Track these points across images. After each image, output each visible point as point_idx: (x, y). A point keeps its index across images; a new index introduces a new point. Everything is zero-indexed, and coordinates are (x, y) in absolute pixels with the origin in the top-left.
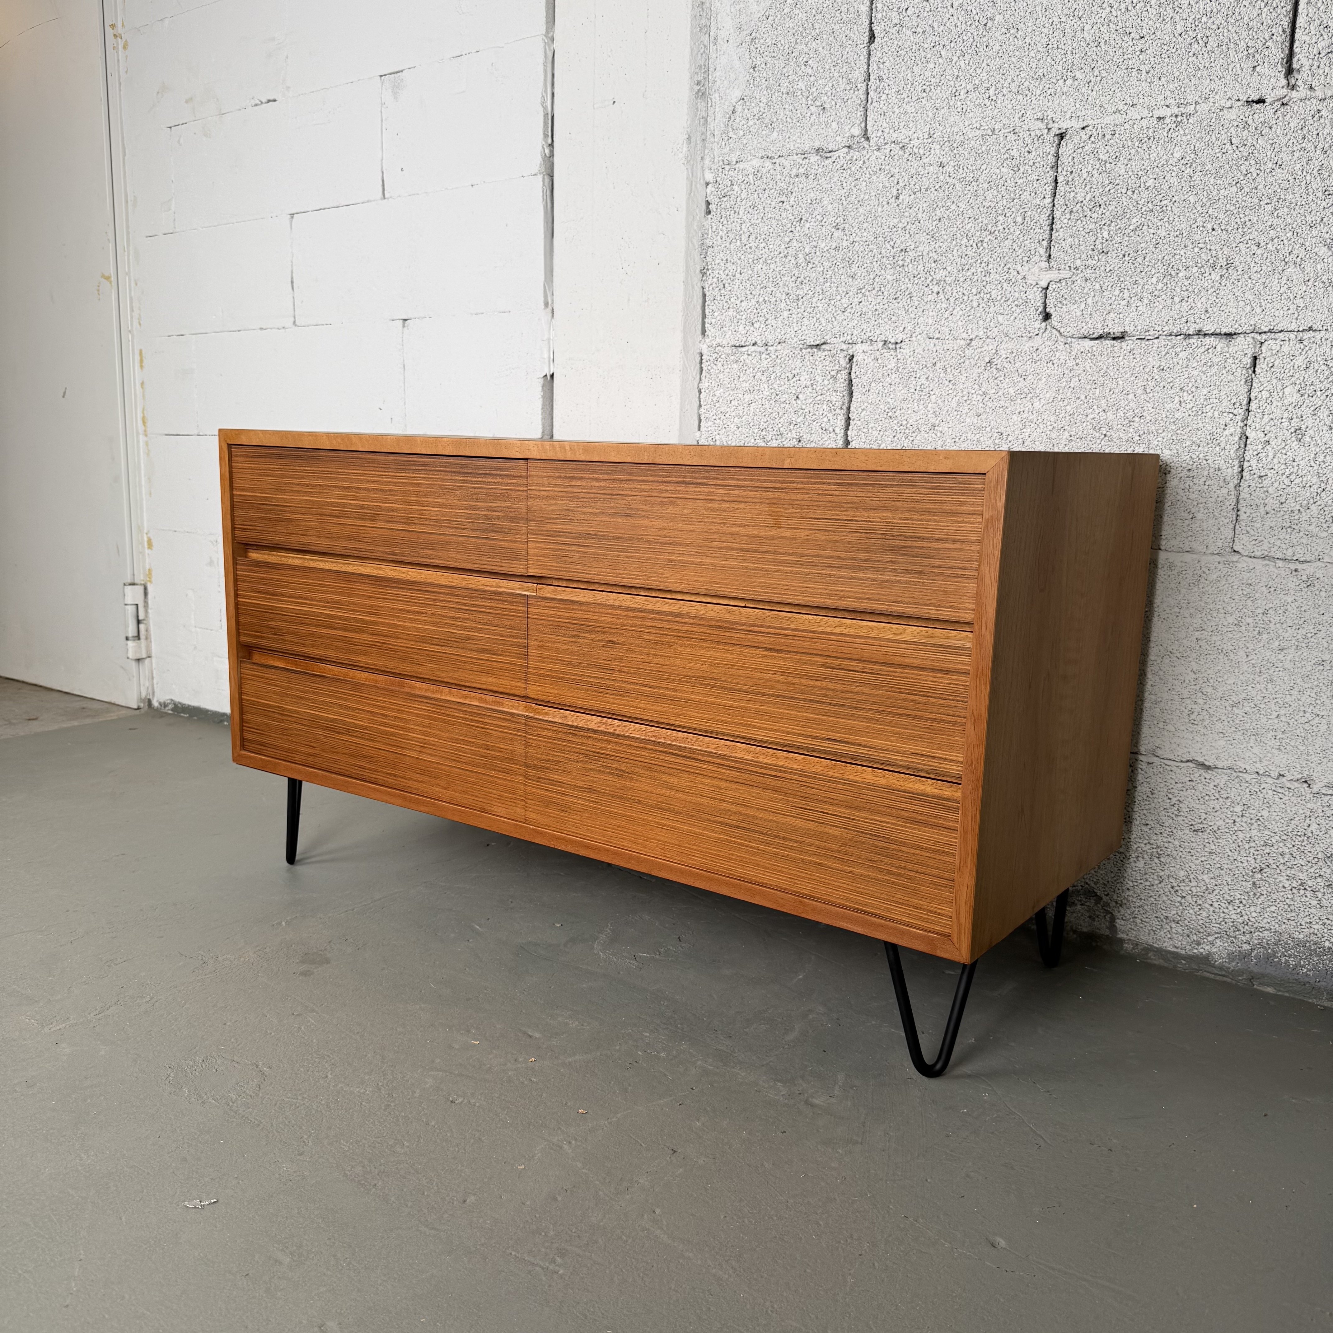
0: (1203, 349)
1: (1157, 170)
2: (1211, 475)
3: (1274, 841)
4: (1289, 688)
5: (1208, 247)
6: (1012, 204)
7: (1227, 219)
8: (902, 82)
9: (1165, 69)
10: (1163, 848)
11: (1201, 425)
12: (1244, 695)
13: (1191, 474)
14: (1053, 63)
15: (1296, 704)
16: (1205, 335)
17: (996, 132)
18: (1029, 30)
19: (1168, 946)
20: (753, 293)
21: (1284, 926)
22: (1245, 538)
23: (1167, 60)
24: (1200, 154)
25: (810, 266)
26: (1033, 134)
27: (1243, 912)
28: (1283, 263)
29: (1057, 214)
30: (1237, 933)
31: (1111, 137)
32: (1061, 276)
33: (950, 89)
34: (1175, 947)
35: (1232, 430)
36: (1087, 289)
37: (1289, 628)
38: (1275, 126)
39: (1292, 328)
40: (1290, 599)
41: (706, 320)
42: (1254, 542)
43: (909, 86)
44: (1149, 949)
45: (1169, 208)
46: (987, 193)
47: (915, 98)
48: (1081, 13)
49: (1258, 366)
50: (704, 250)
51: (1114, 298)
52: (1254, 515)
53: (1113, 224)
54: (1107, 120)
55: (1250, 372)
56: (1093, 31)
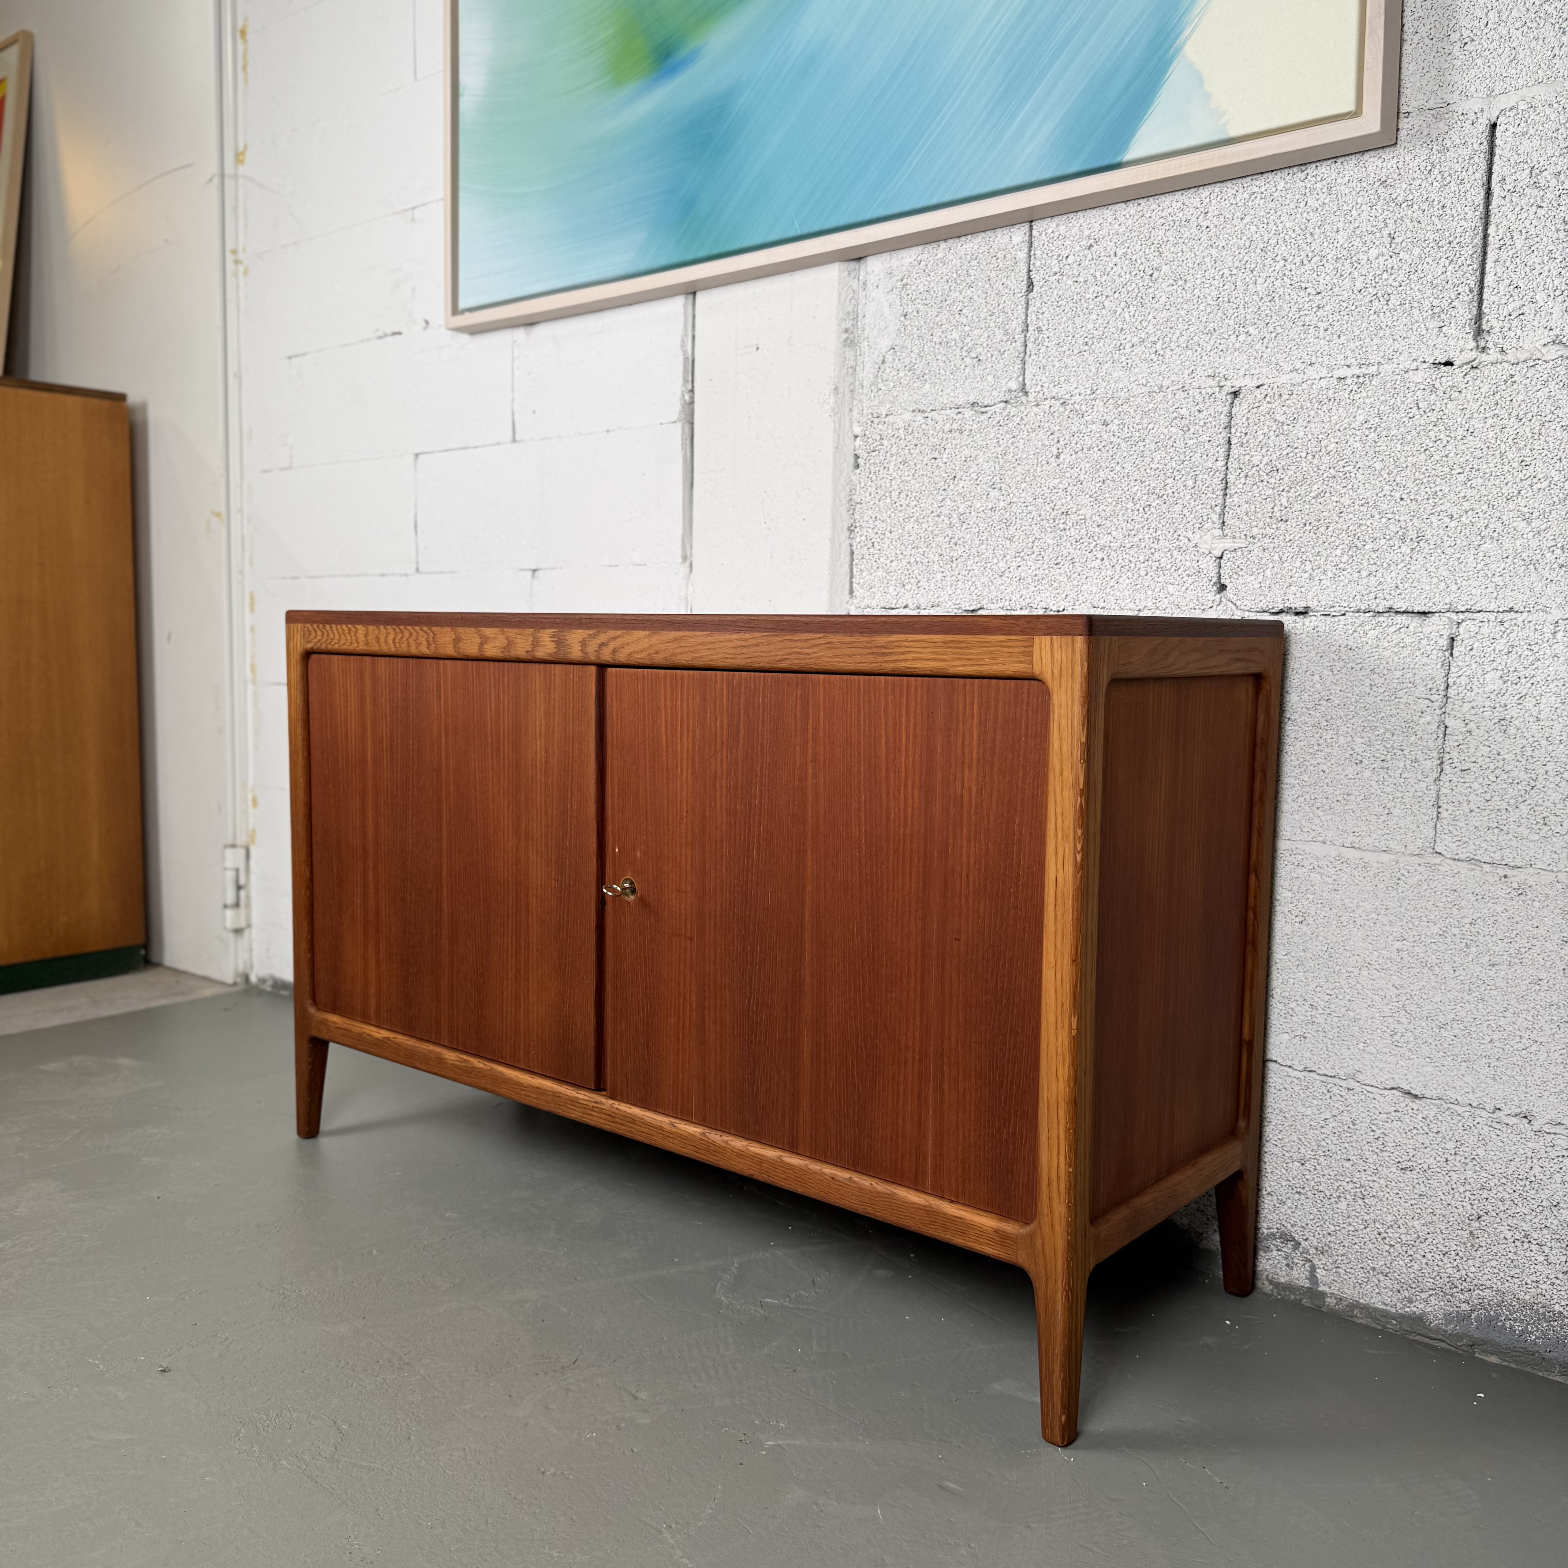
0: (1393, 629)
1: (1339, 434)
2: (1408, 767)
3: (1493, 1185)
4: (1502, 1009)
5: (1397, 518)
6: (1182, 466)
7: (1416, 489)
8: (1063, 334)
9: (1345, 327)
10: (1368, 1188)
11: (1394, 712)
12: (1453, 1016)
13: (1385, 765)
14: (1224, 317)
15: (1511, 1028)
16: (1397, 612)
17: (1164, 389)
18: (1198, 282)
19: (1376, 1302)
20: (904, 553)
21: (1507, 1284)
22: (1448, 838)
23: (1346, 318)
24: (1385, 418)
25: (965, 526)
26: (1204, 392)
27: (1461, 1267)
28: (1479, 538)
29: (1231, 478)
30: (1454, 1290)
31: (1288, 397)
32: (1236, 546)
33: (1114, 342)
34: (1386, 1305)
35: (1429, 718)
36: (1265, 560)
37: (1499, 942)
38: (1464, 391)
39: (1491, 609)
40: (1499, 909)
41: (854, 580)
42: (1457, 843)
43: (1070, 338)
44: (1355, 1305)
45: (1353, 475)
46: (1154, 454)
47: (1076, 351)
48: (1253, 266)
49: (1455, 649)
50: (852, 506)
51: (1294, 571)
52: (1457, 813)
53: (1292, 490)
54: (1283, 379)
55: (1447, 654)
56: (1266, 285)
